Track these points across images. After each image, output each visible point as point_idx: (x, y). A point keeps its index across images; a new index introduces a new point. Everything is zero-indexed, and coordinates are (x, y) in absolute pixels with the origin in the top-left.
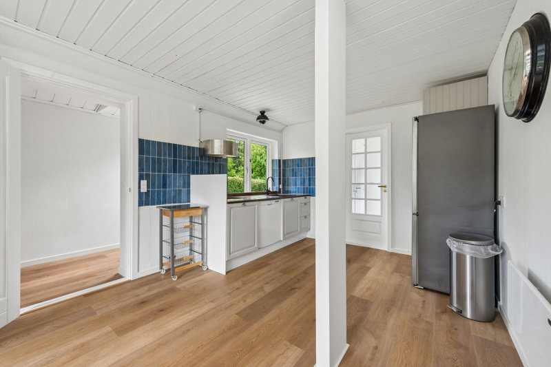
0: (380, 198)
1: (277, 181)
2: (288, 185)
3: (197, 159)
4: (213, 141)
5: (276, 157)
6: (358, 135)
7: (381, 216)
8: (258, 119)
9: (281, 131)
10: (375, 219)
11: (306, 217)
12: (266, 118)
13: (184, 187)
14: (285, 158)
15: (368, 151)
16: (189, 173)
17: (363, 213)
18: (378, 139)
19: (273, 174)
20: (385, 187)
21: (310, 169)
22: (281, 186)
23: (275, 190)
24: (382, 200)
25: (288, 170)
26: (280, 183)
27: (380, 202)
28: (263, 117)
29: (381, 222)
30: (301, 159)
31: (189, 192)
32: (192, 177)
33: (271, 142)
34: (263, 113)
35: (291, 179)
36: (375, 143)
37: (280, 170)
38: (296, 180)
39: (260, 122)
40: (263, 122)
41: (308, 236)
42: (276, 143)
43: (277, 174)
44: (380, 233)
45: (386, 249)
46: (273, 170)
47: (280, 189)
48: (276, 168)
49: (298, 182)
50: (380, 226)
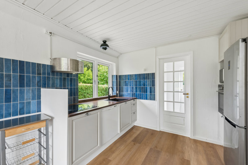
0: (184, 102)
1: (115, 89)
2: (122, 91)
3: (49, 74)
4: (60, 59)
5: (115, 74)
6: (168, 60)
7: (185, 113)
8: (102, 46)
9: (118, 57)
10: (181, 116)
11: (134, 113)
12: (107, 46)
13: (33, 99)
14: (120, 74)
15: (175, 70)
16: (39, 86)
17: (172, 111)
18: (182, 63)
19: (113, 85)
20: (187, 94)
21: (136, 81)
22: (118, 92)
23: (114, 95)
24: (185, 103)
25: (122, 82)
26: (117, 90)
27: (184, 104)
28: (105, 45)
29: (185, 118)
30: (130, 75)
31: (39, 104)
32: (43, 90)
33: (112, 64)
34: (105, 42)
35: (125, 88)
36: (180, 65)
37: (117, 82)
38: (127, 88)
39: (103, 48)
40: (105, 49)
41: (135, 124)
42: (114, 64)
43: (115, 84)
44: (184, 125)
45: (189, 136)
46: (113, 82)
47: (117, 94)
48: (115, 80)
49: (129, 90)
50: (184, 120)
